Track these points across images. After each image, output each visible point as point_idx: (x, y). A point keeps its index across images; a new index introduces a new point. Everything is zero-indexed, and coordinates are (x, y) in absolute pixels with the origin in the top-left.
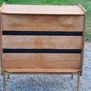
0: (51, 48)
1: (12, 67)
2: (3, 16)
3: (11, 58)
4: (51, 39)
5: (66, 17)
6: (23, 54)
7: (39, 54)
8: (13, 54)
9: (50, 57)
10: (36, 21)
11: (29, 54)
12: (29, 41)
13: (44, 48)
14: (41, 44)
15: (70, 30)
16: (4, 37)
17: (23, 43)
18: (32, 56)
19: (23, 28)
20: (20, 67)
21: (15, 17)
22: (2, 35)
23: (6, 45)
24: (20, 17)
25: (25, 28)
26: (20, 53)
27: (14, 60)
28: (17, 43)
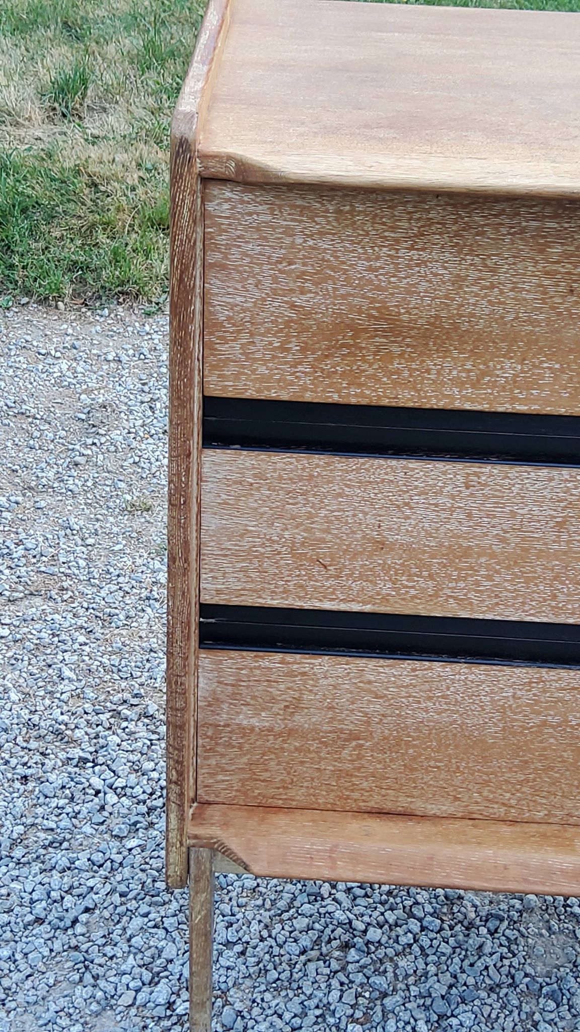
12: (542, 530)
17: (467, 552)
18: (560, 700)
19: (484, 374)
20: (388, 806)
21: (393, 229)
22: (200, 453)
23: (244, 570)
24: (468, 227)
25: (509, 369)
26: (407, 666)
27: (326, 728)
28: (381, 545)
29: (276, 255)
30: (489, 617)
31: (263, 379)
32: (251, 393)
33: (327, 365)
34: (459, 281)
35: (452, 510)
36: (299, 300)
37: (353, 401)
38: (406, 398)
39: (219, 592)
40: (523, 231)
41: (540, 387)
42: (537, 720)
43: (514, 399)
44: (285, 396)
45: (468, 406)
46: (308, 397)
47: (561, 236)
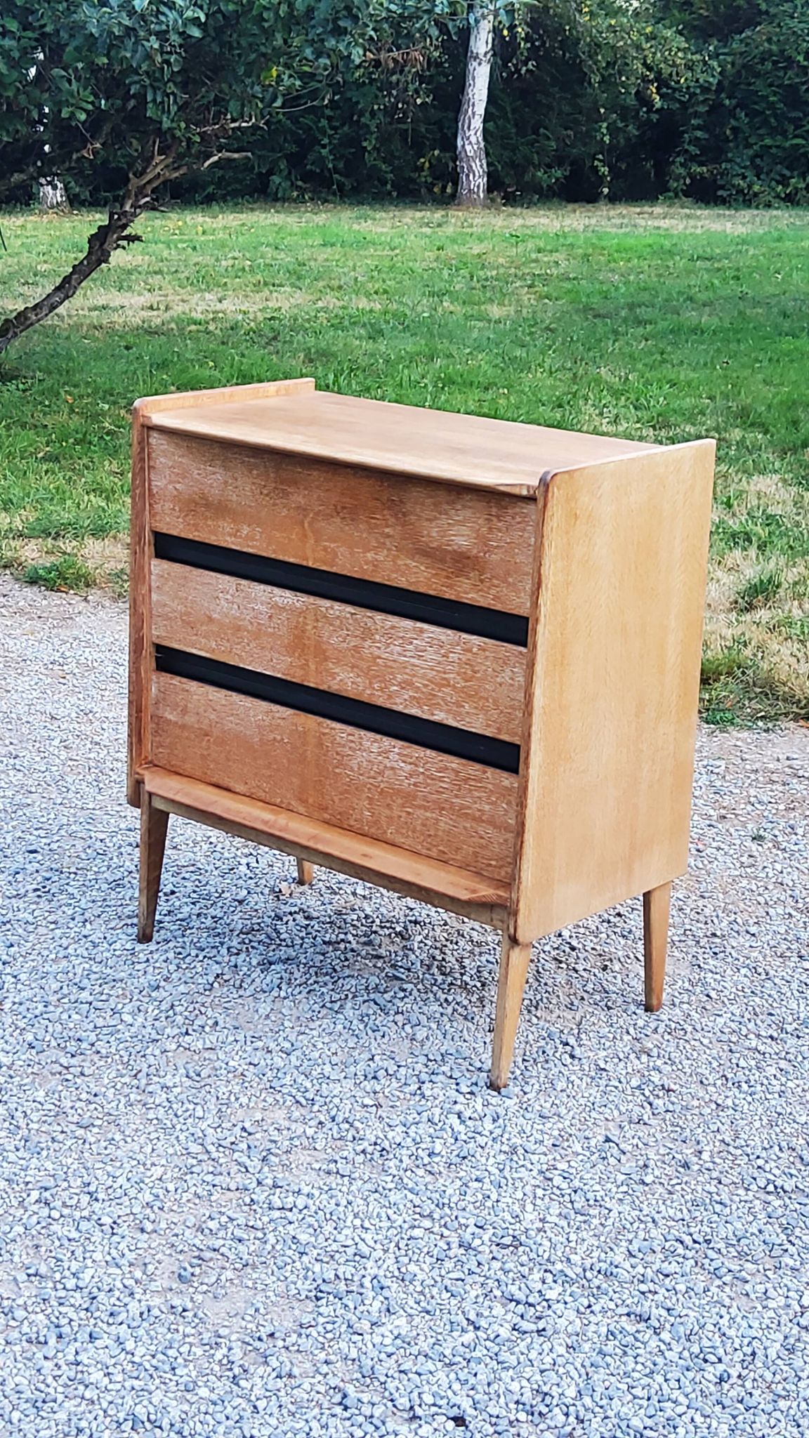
0: (365, 698)
1: (188, 767)
2: (155, 439)
3: (185, 711)
4: (367, 634)
5: (442, 495)
6: (236, 697)
7: (311, 722)
8: (193, 686)
9: (361, 757)
10: (298, 498)
11: (264, 705)
12: (264, 620)
13: (333, 685)
14: (321, 654)
15: (468, 592)
16: (159, 567)
17: (239, 629)
18: (279, 725)
19: (238, 531)
20: (221, 783)
21: (204, 456)
22: (150, 558)
23: (165, 625)
24: (226, 458)
25: (245, 530)
26: (224, 692)
27: (196, 726)
28: (210, 619)
29: (171, 464)
30: (250, 668)
31: (168, 524)
32: (164, 531)
33: (187, 519)
34: (226, 482)
35: (233, 603)
36: (178, 486)
37: (197, 539)
38: (212, 540)
39: (158, 637)
40: (244, 462)
41: (256, 540)
42: (272, 736)
43: (248, 546)
44: (175, 533)
45: (234, 547)
46: (183, 535)
47: (256, 467)
